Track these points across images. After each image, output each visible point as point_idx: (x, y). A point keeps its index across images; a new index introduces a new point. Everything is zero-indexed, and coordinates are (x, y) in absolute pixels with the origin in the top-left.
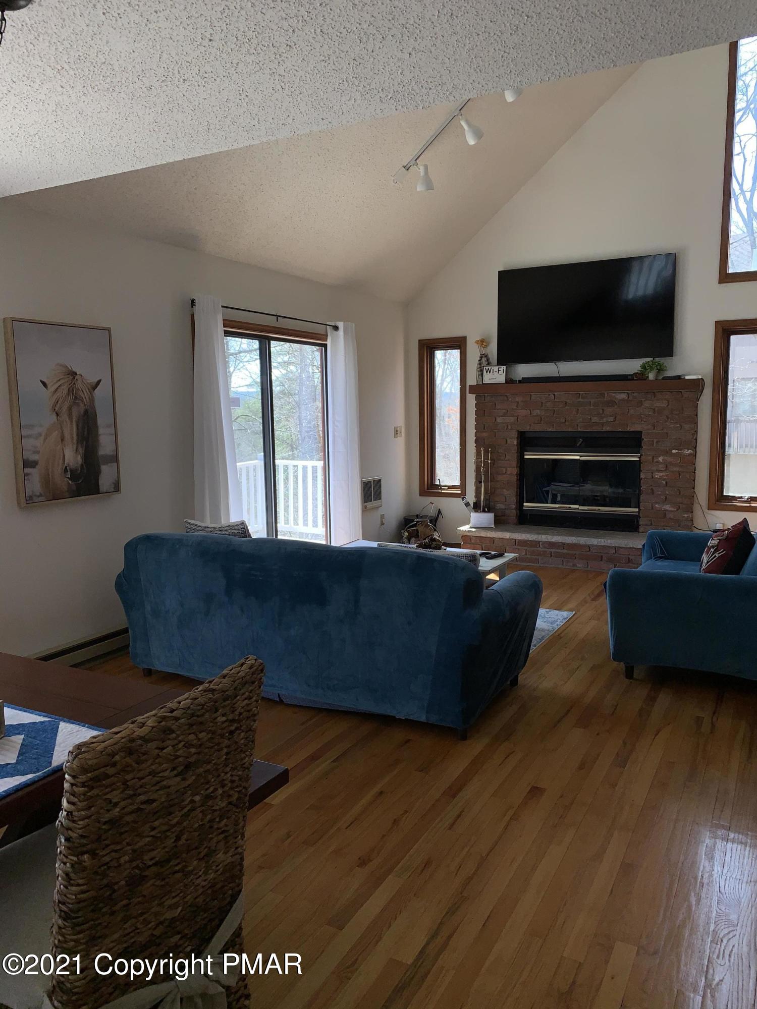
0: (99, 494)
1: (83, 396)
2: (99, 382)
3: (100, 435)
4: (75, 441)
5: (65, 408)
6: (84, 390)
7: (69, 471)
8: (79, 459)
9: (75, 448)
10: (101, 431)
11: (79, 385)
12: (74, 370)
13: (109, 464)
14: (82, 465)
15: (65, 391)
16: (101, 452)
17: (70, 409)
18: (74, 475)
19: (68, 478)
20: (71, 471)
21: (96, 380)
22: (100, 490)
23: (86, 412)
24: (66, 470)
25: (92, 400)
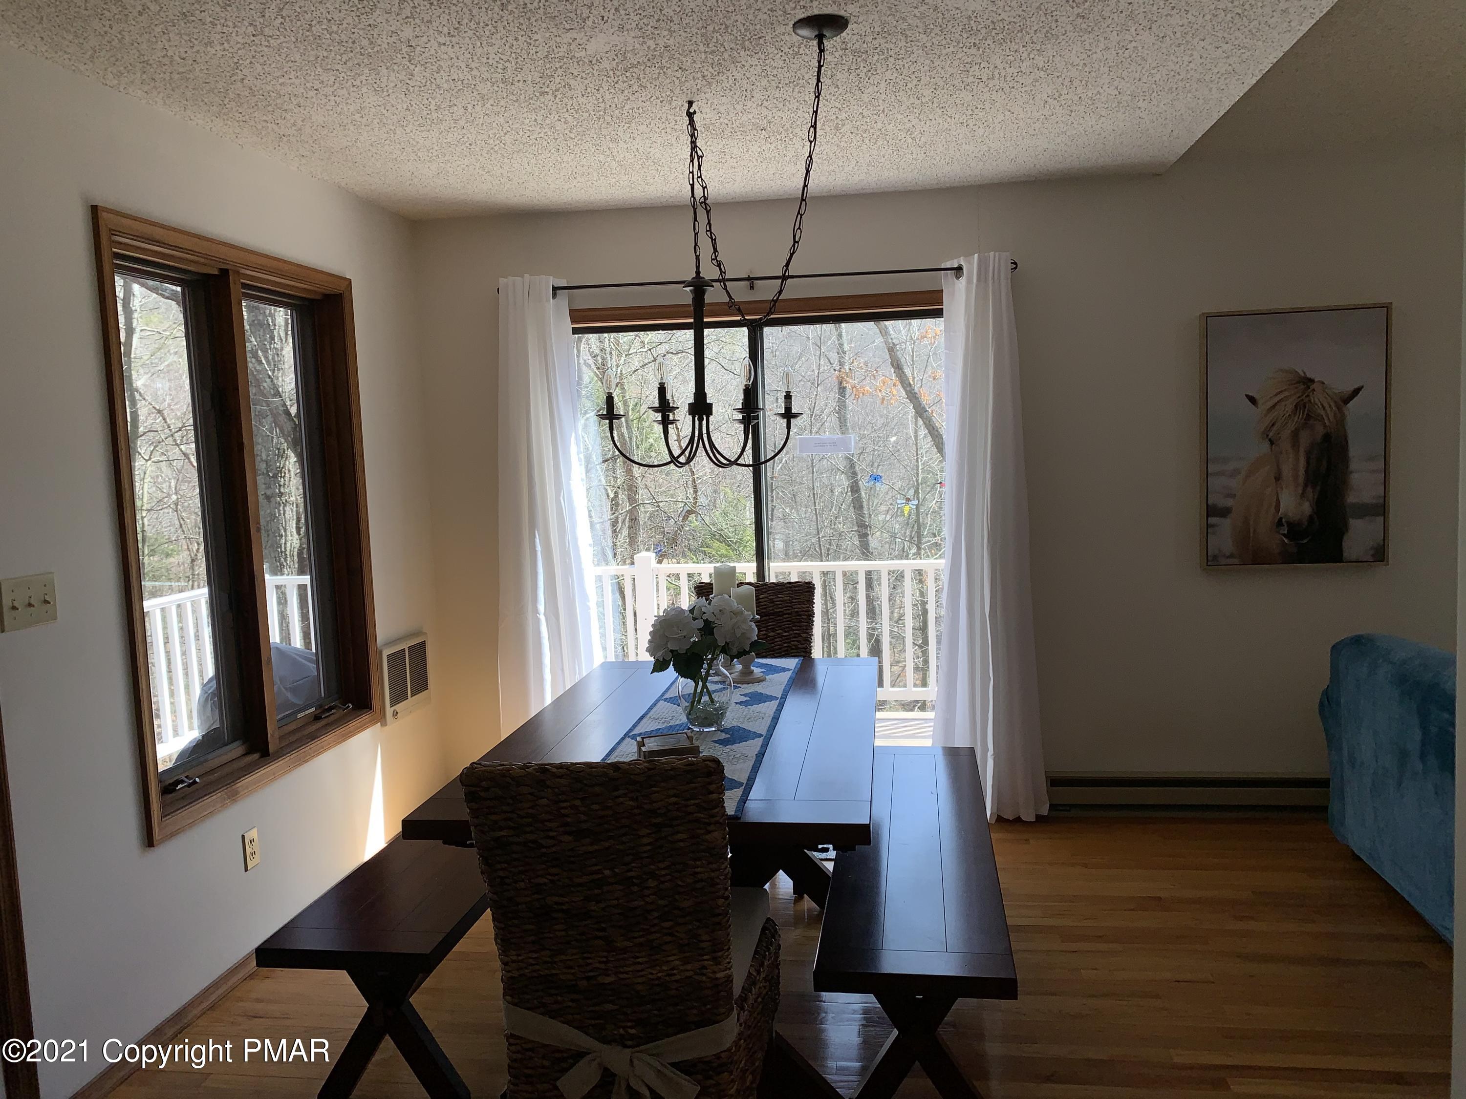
0: (1341, 561)
1: (1323, 413)
2: (1357, 391)
3: (1351, 472)
4: (1301, 480)
5: (1287, 433)
6: (1326, 405)
7: (1285, 524)
8: (1307, 508)
9: (1300, 492)
10: (1354, 465)
11: (1318, 397)
12: (1309, 376)
13: (1367, 518)
14: (1311, 516)
15: (1289, 406)
16: (1352, 498)
17: (1295, 435)
18: (1294, 530)
19: (1284, 535)
20: (1289, 524)
21: (1351, 388)
22: (1345, 554)
23: (1327, 437)
24: (1280, 523)
25: (1341, 421)
